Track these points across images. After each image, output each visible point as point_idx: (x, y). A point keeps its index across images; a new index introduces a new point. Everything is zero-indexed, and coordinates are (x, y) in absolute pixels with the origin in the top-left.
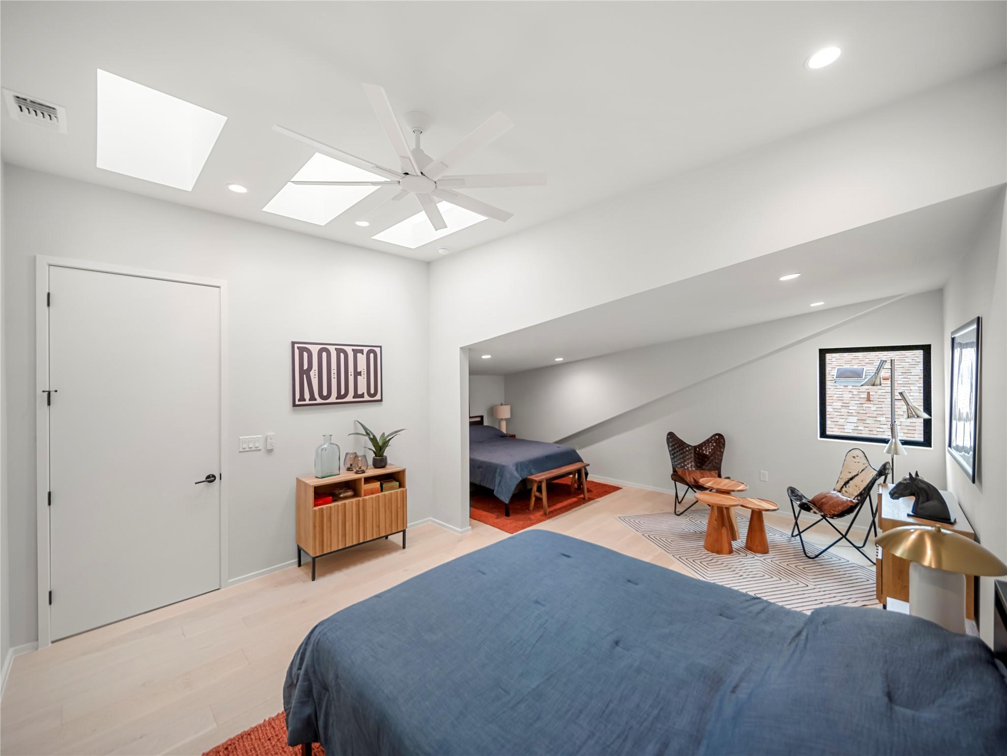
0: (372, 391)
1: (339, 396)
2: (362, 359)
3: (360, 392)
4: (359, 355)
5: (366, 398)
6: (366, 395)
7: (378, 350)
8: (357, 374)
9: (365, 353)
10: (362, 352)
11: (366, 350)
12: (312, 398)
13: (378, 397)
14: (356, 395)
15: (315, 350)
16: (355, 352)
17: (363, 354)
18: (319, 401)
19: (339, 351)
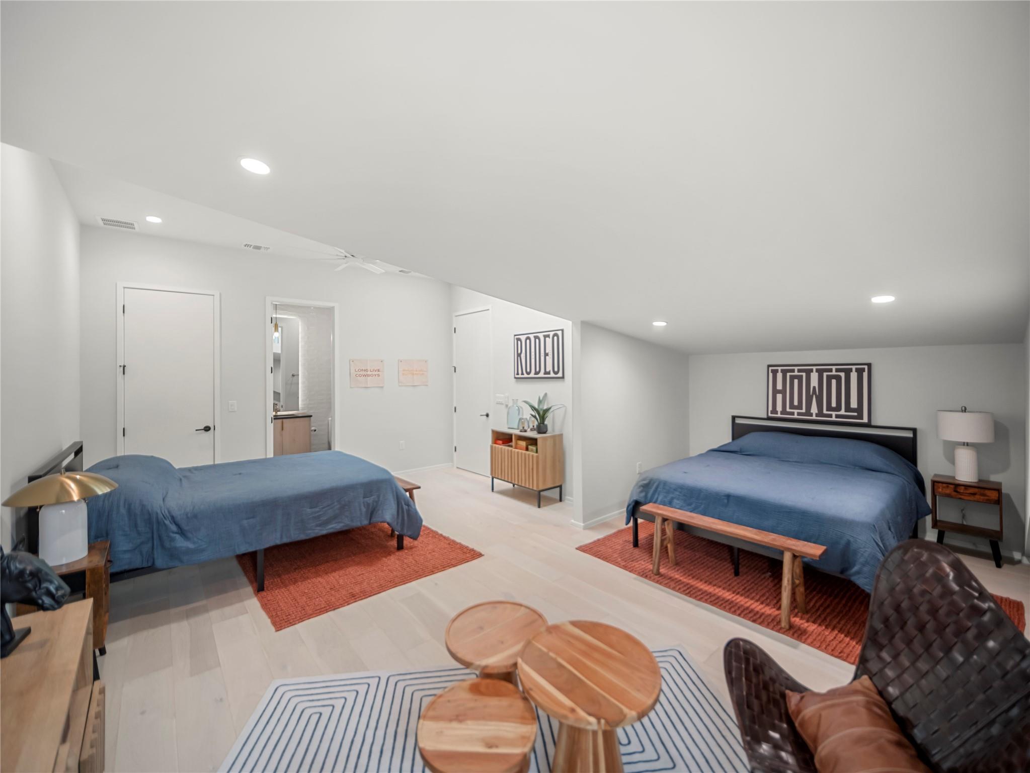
0: (556, 369)
1: (536, 373)
2: (549, 341)
3: (548, 370)
4: (547, 339)
5: (552, 375)
6: (552, 372)
7: (560, 333)
8: (546, 355)
9: (551, 336)
10: (548, 336)
11: (551, 334)
12: (522, 374)
13: (560, 375)
14: (546, 373)
15: (523, 338)
16: (545, 337)
17: (549, 338)
18: (526, 375)
19: (536, 337)
